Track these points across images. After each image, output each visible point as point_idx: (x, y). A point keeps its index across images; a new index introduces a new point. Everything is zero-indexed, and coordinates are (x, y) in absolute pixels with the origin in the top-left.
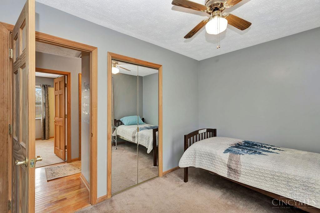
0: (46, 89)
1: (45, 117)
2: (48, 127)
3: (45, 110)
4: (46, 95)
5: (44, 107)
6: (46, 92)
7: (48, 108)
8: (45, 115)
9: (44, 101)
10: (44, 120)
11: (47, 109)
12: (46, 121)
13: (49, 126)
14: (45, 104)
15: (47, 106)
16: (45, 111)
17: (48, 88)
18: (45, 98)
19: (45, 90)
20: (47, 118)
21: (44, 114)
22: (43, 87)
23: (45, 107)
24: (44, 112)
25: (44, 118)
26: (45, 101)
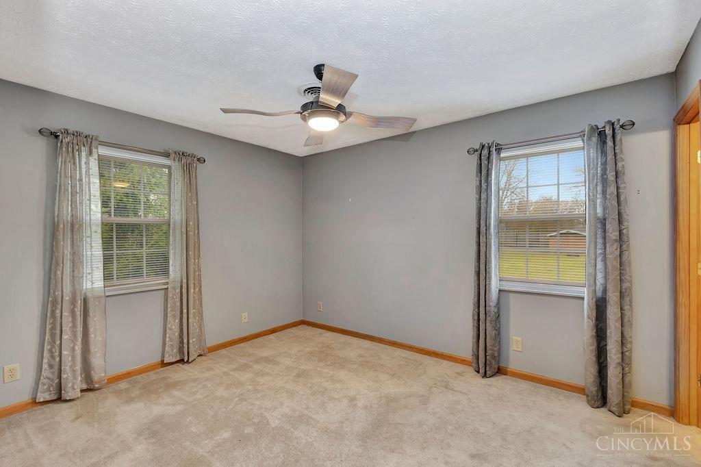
0: (610, 143)
1: (605, 291)
2: (623, 344)
3: (605, 254)
4: (611, 176)
5: (600, 240)
6: (610, 156)
7: (616, 245)
8: (606, 278)
9: (599, 210)
10: (600, 307)
11: (613, 250)
12: (612, 313)
13: (623, 342)
14: (603, 222)
15: (613, 234)
16: (604, 260)
17: (618, 137)
18: (604, 192)
19: (604, 153)
20: (613, 297)
21: (600, 277)
22: (595, 139)
23: (604, 238)
24: (600, 265)
25: (599, 294)
26: (605, 208)
